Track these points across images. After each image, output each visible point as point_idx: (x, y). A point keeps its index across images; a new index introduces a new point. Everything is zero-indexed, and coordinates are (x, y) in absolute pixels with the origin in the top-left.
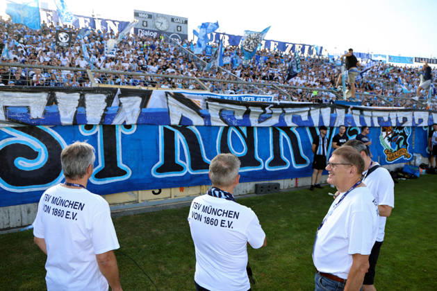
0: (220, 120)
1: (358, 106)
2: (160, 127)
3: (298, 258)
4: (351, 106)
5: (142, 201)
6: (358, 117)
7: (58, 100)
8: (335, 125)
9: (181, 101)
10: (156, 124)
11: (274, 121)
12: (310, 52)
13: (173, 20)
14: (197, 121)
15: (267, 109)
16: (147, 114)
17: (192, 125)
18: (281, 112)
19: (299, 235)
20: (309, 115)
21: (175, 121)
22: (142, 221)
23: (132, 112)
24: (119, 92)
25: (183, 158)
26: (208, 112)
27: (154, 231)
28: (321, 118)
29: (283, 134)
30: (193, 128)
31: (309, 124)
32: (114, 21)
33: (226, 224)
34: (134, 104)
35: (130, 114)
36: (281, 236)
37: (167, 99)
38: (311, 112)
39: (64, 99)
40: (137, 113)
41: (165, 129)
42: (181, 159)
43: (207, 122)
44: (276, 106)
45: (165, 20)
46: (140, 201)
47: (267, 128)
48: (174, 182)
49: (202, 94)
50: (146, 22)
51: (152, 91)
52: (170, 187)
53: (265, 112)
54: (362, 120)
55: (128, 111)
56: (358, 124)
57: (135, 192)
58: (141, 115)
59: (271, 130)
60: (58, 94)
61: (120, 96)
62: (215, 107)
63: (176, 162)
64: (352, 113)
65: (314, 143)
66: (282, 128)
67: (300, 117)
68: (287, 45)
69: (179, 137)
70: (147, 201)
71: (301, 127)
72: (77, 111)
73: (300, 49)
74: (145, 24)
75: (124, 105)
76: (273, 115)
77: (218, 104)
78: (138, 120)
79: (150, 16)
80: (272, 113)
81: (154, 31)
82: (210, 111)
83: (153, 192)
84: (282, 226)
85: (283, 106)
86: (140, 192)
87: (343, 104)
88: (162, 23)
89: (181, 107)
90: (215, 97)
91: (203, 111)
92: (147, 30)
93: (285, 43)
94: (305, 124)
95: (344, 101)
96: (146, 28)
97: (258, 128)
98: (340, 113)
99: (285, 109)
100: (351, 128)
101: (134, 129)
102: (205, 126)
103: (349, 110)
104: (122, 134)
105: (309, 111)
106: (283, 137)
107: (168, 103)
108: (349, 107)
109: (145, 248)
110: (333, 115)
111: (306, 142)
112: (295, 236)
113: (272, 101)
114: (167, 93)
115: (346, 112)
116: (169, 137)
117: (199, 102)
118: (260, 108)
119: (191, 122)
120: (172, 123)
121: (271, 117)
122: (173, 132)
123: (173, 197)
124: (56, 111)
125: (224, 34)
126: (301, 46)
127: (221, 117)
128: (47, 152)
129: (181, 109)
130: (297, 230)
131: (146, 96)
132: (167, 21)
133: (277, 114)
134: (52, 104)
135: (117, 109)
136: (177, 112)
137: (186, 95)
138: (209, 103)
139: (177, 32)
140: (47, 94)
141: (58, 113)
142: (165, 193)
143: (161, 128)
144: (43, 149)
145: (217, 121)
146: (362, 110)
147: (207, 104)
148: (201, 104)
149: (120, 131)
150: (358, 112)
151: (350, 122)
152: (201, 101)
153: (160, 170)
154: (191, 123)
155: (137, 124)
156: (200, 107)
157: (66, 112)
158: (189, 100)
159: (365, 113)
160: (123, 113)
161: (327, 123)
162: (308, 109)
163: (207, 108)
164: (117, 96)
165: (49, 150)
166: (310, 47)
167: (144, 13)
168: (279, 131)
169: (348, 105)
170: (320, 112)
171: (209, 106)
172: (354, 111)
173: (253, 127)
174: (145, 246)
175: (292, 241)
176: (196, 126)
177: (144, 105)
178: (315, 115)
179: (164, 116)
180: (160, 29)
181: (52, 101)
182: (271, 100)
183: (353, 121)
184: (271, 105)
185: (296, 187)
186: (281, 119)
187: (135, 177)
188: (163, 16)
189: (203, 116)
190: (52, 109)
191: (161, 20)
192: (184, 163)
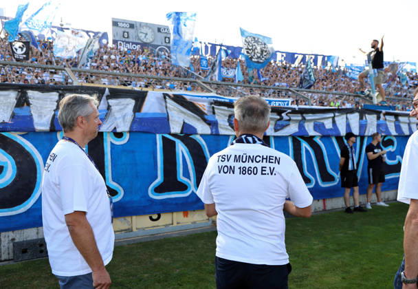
0: (230, 128)
1: (391, 111)
2: (158, 135)
3: (343, 278)
4: (384, 111)
5: (137, 229)
6: (393, 124)
7: (31, 101)
8: (366, 134)
9: (182, 105)
10: (153, 133)
11: (293, 129)
12: (324, 63)
13: (159, 30)
14: (202, 128)
15: (283, 115)
16: (142, 120)
17: (197, 134)
18: (300, 118)
19: (339, 256)
20: (334, 122)
21: (176, 128)
22: (139, 250)
23: (124, 117)
24: (107, 92)
25: (186, 174)
26: (214, 118)
27: (156, 259)
28: (348, 126)
29: (305, 145)
30: (198, 138)
31: (334, 133)
32: (87, 32)
33: (268, 171)
34: (125, 107)
35: (121, 120)
36: (317, 257)
37: (166, 102)
38: (336, 119)
39: (38, 99)
40: (130, 118)
41: (163, 138)
42: (184, 175)
43: (214, 130)
44: (294, 112)
45: (151, 30)
46: (134, 230)
47: (286, 137)
48: (176, 204)
49: (207, 97)
50: (128, 33)
51: (147, 92)
52: (172, 211)
53: (281, 119)
54: (398, 128)
55: (118, 115)
56: (393, 132)
57: (129, 219)
58: (134, 121)
59: (290, 140)
60: (30, 93)
61: (108, 97)
62: (222, 112)
63: (179, 180)
64: (386, 119)
65: (342, 156)
66: (302, 137)
67: (323, 124)
68: (296, 56)
69: (181, 148)
70: (143, 229)
71: (326, 137)
72: (54, 115)
73: (312, 60)
74: (126, 35)
75: (114, 108)
76: (291, 123)
77: (226, 108)
78: (131, 127)
79: (132, 26)
80: (290, 120)
81: (137, 44)
82: (217, 117)
83: (151, 218)
84: (315, 247)
85: (302, 112)
86: (134, 217)
87: (373, 108)
88: (146, 34)
89: (182, 112)
90: (223, 100)
91: (209, 117)
92: (129, 43)
93: (294, 54)
94: (330, 133)
95: (374, 106)
96: (127, 40)
97: (275, 137)
98: (371, 119)
99: (304, 115)
100: (385, 137)
101: (126, 137)
102: (211, 134)
103: (382, 115)
104: (112, 144)
105: (333, 118)
106: (306, 148)
107: (166, 107)
108: (381, 112)
109: (148, 277)
110: (363, 122)
111: (332, 155)
112: (334, 257)
113: (290, 106)
114: (165, 96)
115: (378, 118)
116: (169, 147)
117: (204, 106)
118: (275, 114)
119: (195, 129)
120: (173, 131)
121: (289, 125)
122: (174, 142)
123: (175, 224)
124: (28, 114)
125: (221, 45)
126: (313, 57)
127: (231, 125)
128: (16, 167)
129: (183, 115)
130: (336, 251)
131: (140, 98)
132: (153, 31)
133: (296, 121)
134: (23, 105)
135: (105, 113)
136: (178, 118)
137: (188, 98)
138: (215, 107)
139: (164, 44)
140: (16, 93)
141: (31, 117)
142: (166, 219)
143: (159, 137)
144: (9, 162)
145: (227, 129)
146: (396, 116)
147: (213, 108)
148: (206, 108)
149: (109, 140)
150: (392, 118)
151: (384, 130)
152: (206, 104)
153: (159, 190)
154: (195, 132)
155: (130, 132)
156: (206, 112)
157: (40, 116)
158: (191, 103)
159: (401, 118)
160: (113, 118)
161: (356, 131)
162: (332, 115)
163: (214, 113)
164: (104, 97)
165: (17, 163)
166: (324, 57)
167: (124, 22)
168: (300, 141)
169: (380, 110)
170: (347, 118)
171: (216, 111)
172: (387, 117)
173: (269, 137)
174: (146, 275)
175: (332, 261)
176: (201, 135)
177: (137, 108)
178: (341, 121)
179: (162, 122)
180: (145, 41)
181: (23, 102)
182: (288, 104)
183: (387, 128)
184: (289, 111)
185: (324, 210)
186: (301, 127)
187: (128, 199)
188: (147, 25)
189: (209, 123)
190: (22, 112)
191: (145, 30)
192: (188, 180)
